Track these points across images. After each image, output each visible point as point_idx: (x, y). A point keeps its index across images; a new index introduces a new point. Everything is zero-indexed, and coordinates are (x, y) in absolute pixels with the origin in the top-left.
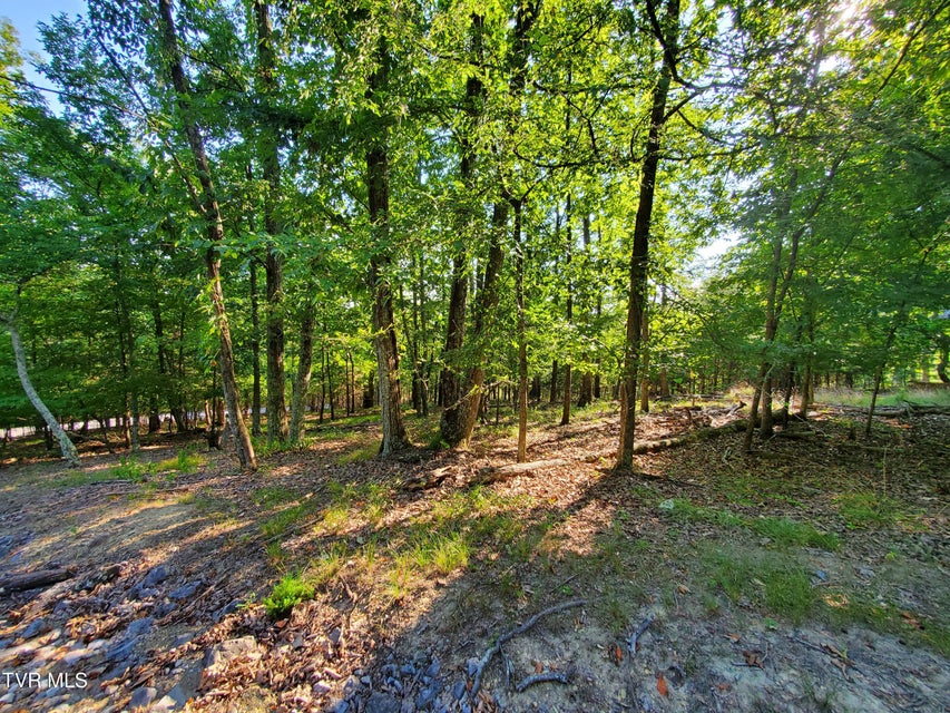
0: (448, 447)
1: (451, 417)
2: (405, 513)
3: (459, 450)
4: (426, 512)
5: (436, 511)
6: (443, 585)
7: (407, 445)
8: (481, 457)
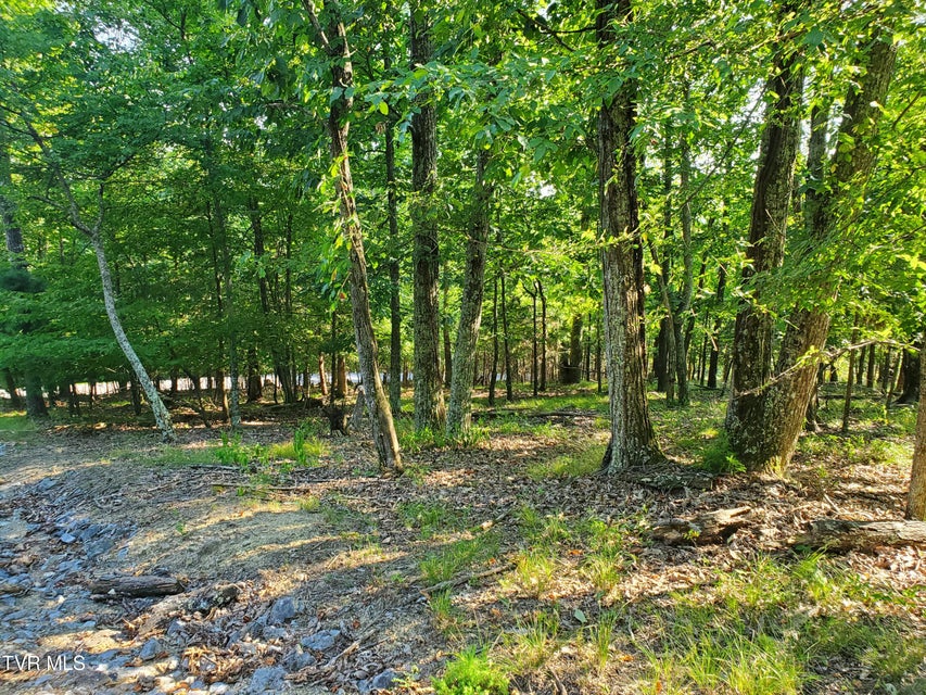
0: (743, 469)
1: (748, 410)
2: (660, 583)
3: (765, 477)
4: (701, 587)
5: (722, 589)
7: (657, 457)
8: (815, 495)
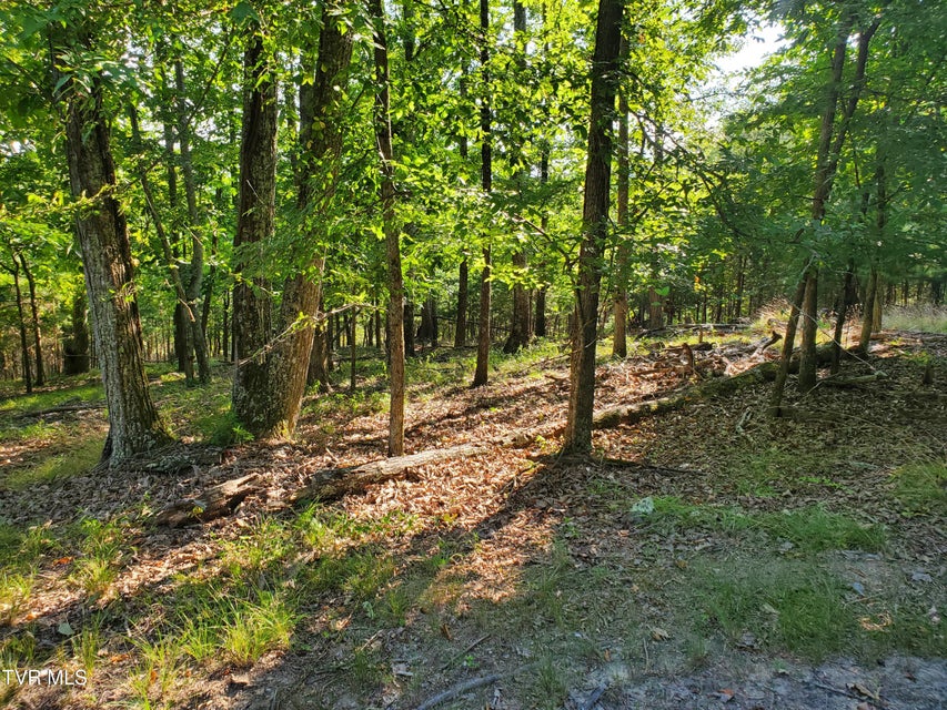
0: (250, 437)
1: (254, 378)
2: (164, 569)
3: (274, 442)
4: (207, 562)
5: (229, 558)
6: (242, 685)
7: (163, 440)
8: (319, 451)
